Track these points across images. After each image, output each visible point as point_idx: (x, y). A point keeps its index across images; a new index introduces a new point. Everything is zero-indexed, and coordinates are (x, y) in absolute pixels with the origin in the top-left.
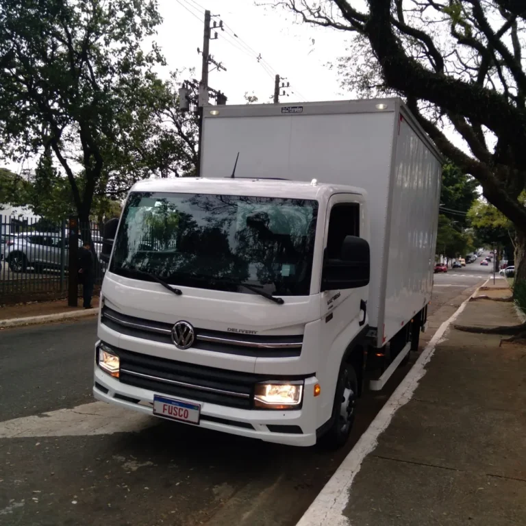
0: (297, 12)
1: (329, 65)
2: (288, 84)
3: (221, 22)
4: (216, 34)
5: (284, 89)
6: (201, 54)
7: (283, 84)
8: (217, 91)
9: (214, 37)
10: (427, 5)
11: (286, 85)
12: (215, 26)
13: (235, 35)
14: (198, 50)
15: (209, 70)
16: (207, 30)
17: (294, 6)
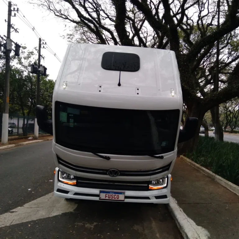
0: (51, 10)
1: (63, 37)
2: (46, 43)
3: (18, 9)
4: (15, 14)
5: (44, 45)
6: (7, 23)
7: (43, 43)
8: (16, 43)
9: (14, 15)
10: (106, 18)
11: (44, 43)
12: (14, 10)
13: (24, 16)
14: (5, 20)
15: (11, 32)
16: (10, 11)
17: (49, 7)
